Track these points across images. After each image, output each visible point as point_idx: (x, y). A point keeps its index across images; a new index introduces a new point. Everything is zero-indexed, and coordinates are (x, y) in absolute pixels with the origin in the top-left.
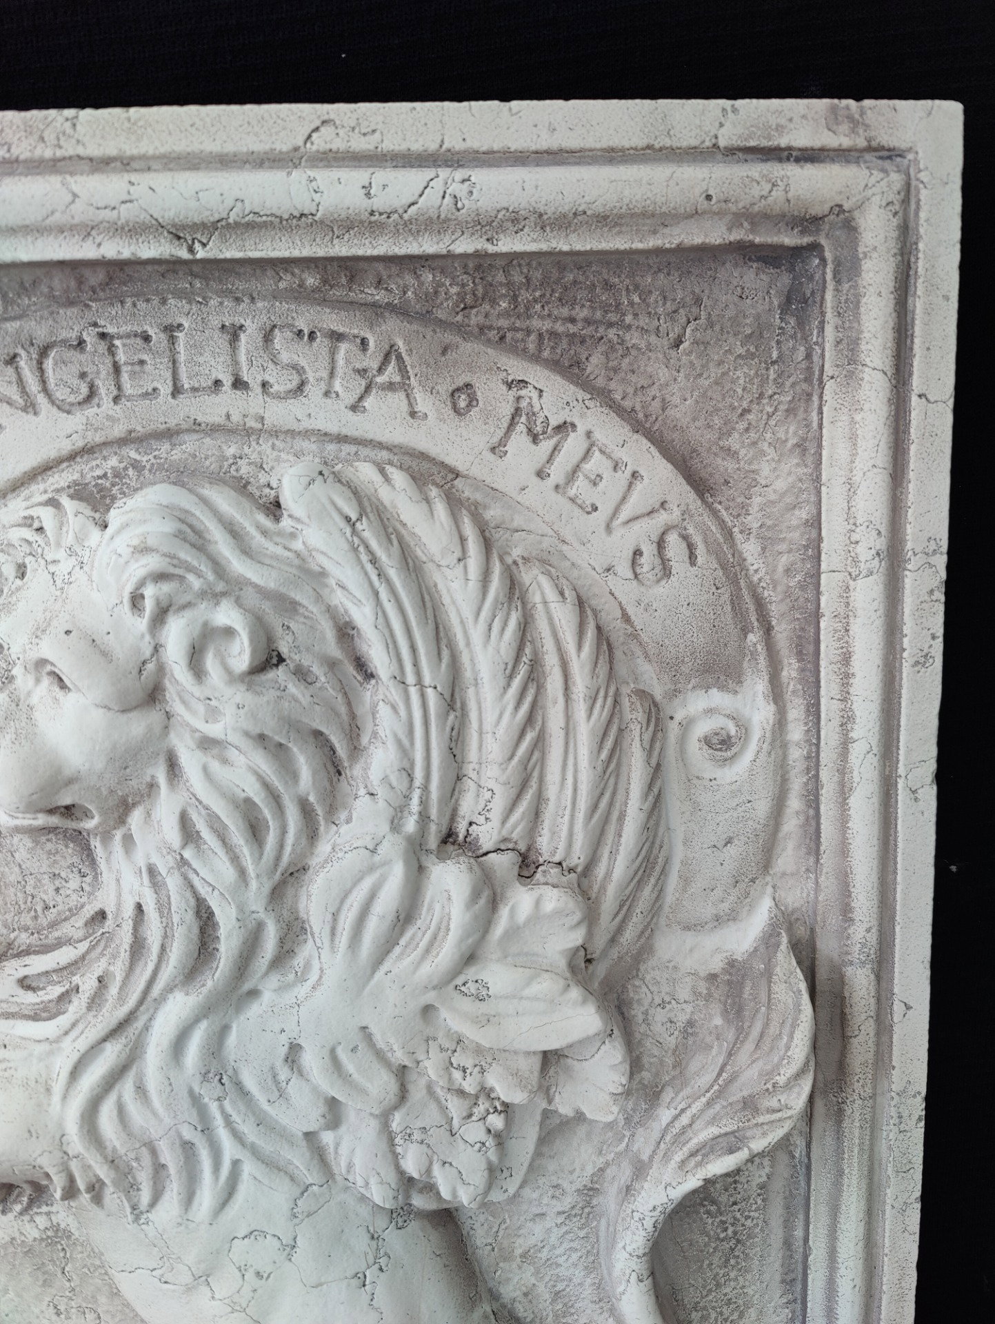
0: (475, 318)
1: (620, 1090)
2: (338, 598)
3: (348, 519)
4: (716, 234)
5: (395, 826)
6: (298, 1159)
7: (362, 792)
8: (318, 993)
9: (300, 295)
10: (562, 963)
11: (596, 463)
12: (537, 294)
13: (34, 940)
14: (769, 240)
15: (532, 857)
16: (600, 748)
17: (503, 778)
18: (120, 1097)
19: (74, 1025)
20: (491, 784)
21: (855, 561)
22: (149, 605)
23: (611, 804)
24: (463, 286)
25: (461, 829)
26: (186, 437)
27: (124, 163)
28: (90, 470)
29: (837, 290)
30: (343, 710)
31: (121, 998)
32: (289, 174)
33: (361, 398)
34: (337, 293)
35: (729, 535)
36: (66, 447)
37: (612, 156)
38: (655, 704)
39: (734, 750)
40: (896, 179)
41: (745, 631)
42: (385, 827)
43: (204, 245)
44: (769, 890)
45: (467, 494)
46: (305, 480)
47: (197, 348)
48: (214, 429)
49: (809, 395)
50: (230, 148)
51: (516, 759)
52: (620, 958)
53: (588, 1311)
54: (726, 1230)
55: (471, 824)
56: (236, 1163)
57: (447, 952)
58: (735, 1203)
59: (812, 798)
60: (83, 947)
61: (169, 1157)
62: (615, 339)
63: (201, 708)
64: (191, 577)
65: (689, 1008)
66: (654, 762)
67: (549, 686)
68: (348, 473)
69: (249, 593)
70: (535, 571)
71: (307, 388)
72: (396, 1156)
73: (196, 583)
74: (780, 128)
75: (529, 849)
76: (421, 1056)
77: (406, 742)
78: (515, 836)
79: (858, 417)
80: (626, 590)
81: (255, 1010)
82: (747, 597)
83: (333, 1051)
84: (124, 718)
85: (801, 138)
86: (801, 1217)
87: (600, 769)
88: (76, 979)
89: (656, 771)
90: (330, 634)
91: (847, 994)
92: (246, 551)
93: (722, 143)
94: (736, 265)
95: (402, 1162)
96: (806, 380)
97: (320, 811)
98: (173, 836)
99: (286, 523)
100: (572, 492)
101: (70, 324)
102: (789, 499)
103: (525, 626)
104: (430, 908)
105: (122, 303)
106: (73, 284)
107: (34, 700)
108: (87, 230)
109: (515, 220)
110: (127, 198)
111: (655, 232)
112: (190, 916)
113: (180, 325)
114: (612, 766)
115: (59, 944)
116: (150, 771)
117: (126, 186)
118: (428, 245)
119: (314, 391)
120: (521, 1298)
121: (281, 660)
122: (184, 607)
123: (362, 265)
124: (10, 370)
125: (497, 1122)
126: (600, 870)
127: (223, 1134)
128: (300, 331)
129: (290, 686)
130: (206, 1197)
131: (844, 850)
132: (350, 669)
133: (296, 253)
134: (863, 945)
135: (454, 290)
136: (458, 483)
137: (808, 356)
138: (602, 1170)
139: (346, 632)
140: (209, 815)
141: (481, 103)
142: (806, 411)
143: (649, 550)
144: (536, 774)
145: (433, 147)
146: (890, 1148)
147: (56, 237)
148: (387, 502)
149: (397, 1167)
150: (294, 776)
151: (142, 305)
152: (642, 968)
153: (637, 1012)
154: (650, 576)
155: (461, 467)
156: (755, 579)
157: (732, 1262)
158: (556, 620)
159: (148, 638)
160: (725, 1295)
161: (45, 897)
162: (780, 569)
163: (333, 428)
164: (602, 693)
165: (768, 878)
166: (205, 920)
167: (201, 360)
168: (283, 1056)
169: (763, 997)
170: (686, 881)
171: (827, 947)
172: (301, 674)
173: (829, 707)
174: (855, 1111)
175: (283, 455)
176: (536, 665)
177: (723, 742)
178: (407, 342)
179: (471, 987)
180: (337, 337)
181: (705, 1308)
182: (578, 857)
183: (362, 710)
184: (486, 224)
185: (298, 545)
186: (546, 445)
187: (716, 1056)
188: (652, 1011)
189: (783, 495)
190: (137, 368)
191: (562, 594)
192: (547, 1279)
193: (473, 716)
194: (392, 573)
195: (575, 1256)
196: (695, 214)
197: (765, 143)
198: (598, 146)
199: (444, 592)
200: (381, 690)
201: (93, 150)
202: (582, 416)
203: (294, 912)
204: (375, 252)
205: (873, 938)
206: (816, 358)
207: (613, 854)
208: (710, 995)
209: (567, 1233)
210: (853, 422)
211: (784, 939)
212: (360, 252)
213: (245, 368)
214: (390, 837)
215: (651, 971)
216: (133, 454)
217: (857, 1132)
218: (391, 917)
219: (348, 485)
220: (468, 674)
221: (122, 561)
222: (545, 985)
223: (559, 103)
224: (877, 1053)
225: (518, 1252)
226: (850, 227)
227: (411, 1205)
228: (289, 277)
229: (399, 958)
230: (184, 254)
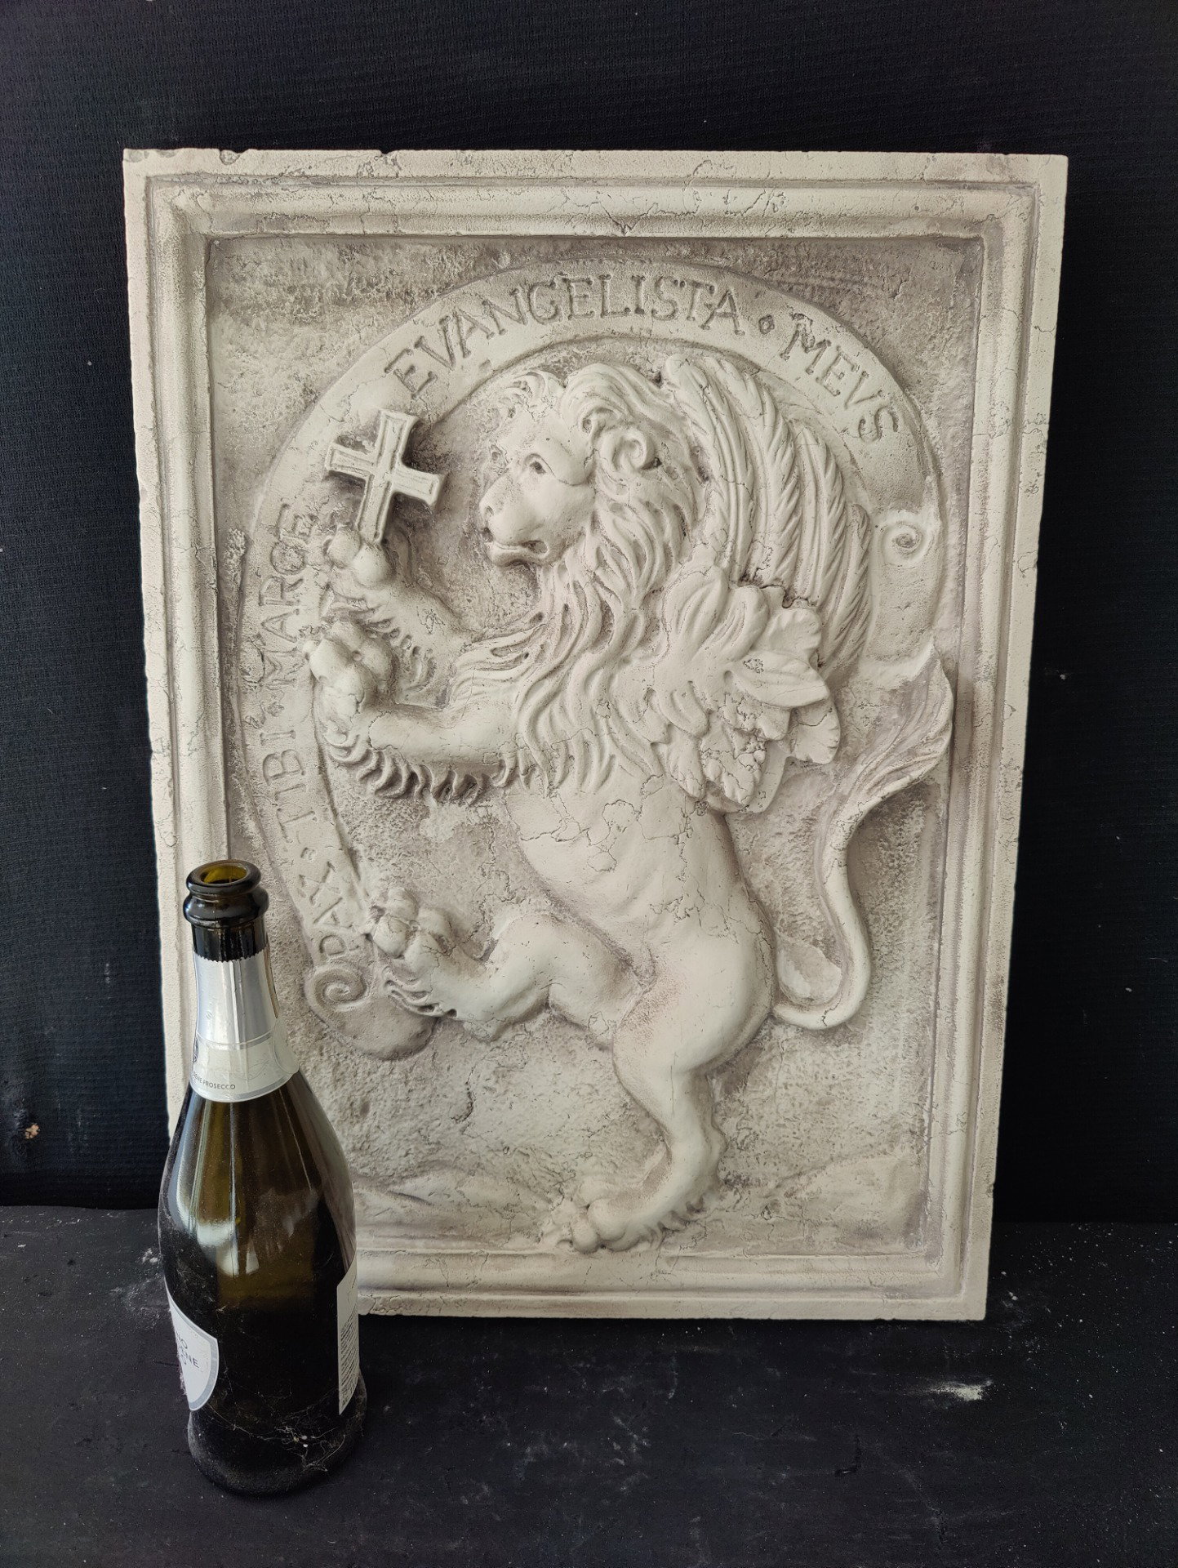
0: (776, 277)
1: (834, 744)
2: (692, 431)
3: (701, 386)
4: (919, 229)
5: (717, 562)
6: (647, 757)
7: (699, 542)
8: (666, 659)
9: (678, 260)
10: (806, 657)
11: (842, 365)
12: (813, 263)
13: (497, 632)
14: (951, 234)
15: (791, 594)
16: (834, 533)
17: (779, 541)
18: (551, 712)
19: (527, 670)
20: (771, 545)
21: (993, 427)
22: (593, 426)
23: (838, 568)
24: (771, 257)
25: (752, 572)
26: (605, 341)
27: (593, 182)
28: (550, 358)
29: (989, 264)
30: (690, 496)
31: (556, 654)
32: (684, 190)
33: (707, 322)
34: (698, 259)
35: (919, 414)
36: (540, 343)
37: (863, 183)
38: (868, 516)
39: (914, 548)
40: (1026, 200)
41: (925, 474)
42: (711, 563)
43: (630, 229)
44: (932, 639)
45: (764, 381)
46: (679, 363)
47: (617, 288)
48: (623, 337)
49: (971, 328)
50: (653, 174)
51: (786, 531)
52: (838, 667)
53: (805, 904)
54: (893, 861)
55: (758, 569)
56: (612, 757)
57: (742, 638)
58: (900, 845)
59: (961, 581)
60: (530, 632)
61: (576, 750)
62: (857, 291)
63: (615, 488)
64: (616, 411)
65: (878, 710)
66: (865, 547)
67: (806, 493)
68: (700, 362)
69: (644, 425)
70: (802, 426)
71: (677, 315)
72: (702, 765)
73: (618, 415)
74: (959, 170)
75: (789, 589)
76: (721, 704)
77: (727, 516)
78: (783, 577)
79: (998, 340)
80: (854, 444)
81: (628, 669)
82: (927, 453)
83: (672, 694)
84: (573, 489)
85: (971, 175)
86: (942, 857)
87: (833, 544)
88: (526, 649)
89: (866, 554)
90: (686, 452)
91: (975, 700)
92: (644, 401)
93: (926, 177)
94: (931, 249)
95: (704, 769)
96: (970, 319)
97: (674, 553)
98: (591, 561)
99: (665, 387)
100: (826, 383)
101: (548, 273)
102: (956, 392)
103: (795, 456)
104: (733, 613)
105: (578, 261)
106: (551, 250)
107: (521, 480)
108: (569, 219)
109: (805, 219)
110: (595, 200)
111: (885, 228)
112: (598, 609)
113: (608, 275)
114: (840, 545)
115: (513, 632)
116: (581, 524)
117: (595, 194)
118: (755, 232)
119: (681, 316)
120: (764, 889)
121: (659, 463)
122: (611, 428)
123: (716, 243)
124: (512, 298)
125: (760, 755)
126: (830, 608)
127: (606, 739)
128: (676, 281)
129: (664, 478)
130: (594, 777)
131: (978, 609)
132: (695, 474)
133: (681, 235)
134: (987, 667)
135: (766, 259)
136: (760, 374)
137: (972, 305)
138: (819, 807)
139: (695, 451)
140: (612, 550)
141: (792, 152)
142: (969, 338)
143: (869, 420)
144: (796, 543)
145: (763, 176)
146: (999, 803)
147: (552, 222)
148: (721, 380)
149: (702, 771)
150: (662, 530)
151: (588, 263)
152: (851, 681)
153: (846, 708)
154: (869, 436)
155: (762, 365)
156: (933, 443)
157: (897, 884)
158: (813, 456)
159: (590, 444)
160: (891, 906)
161: (505, 608)
162: (949, 436)
163: (691, 338)
164: (837, 501)
165: (931, 632)
166: (606, 612)
167: (619, 296)
168: (643, 696)
169: (924, 696)
170: (880, 627)
171: (965, 672)
172: (670, 472)
173: (974, 518)
174: (978, 774)
175: (660, 354)
176: (800, 479)
177: (907, 543)
178: (736, 289)
179: (753, 664)
180: (696, 285)
181: (877, 913)
182: (818, 596)
183: (701, 499)
184: (789, 221)
185: (672, 400)
186: (813, 354)
187: (893, 732)
188: (855, 709)
189: (953, 389)
190: (582, 299)
191: (817, 440)
192: (780, 877)
193: (763, 505)
194: (724, 418)
195: (799, 863)
196: (909, 217)
197: (950, 178)
198: (856, 178)
199: (750, 433)
200: (713, 484)
201: (579, 174)
202: (835, 336)
203: (654, 613)
204: (725, 235)
205: (993, 662)
206: (976, 306)
207: (838, 599)
208: (891, 702)
209: (795, 847)
210: (996, 342)
211: (939, 663)
212: (717, 235)
213: (643, 302)
214: (713, 567)
215: (856, 683)
216: (575, 350)
217: (978, 788)
218: (712, 614)
219: (700, 368)
220: (761, 481)
221: (578, 401)
222: (795, 666)
223: (835, 153)
224: (993, 738)
225: (764, 857)
226: (999, 228)
227: (705, 803)
228: (673, 249)
229: (714, 641)
230: (619, 234)
